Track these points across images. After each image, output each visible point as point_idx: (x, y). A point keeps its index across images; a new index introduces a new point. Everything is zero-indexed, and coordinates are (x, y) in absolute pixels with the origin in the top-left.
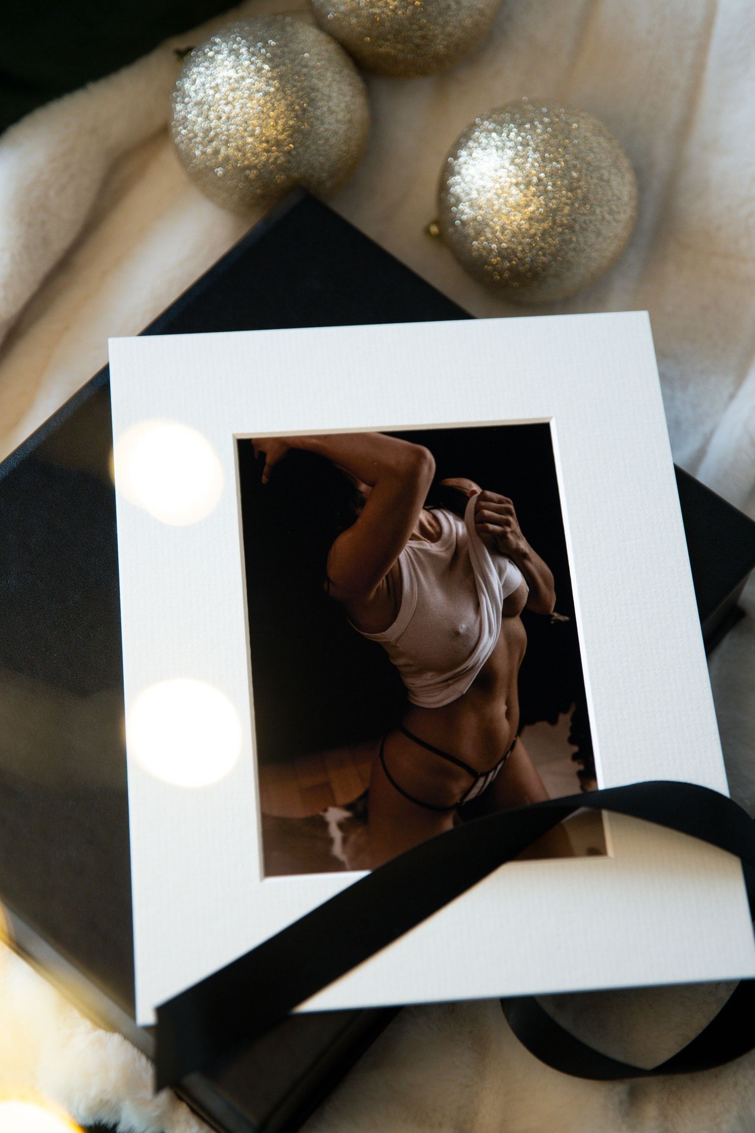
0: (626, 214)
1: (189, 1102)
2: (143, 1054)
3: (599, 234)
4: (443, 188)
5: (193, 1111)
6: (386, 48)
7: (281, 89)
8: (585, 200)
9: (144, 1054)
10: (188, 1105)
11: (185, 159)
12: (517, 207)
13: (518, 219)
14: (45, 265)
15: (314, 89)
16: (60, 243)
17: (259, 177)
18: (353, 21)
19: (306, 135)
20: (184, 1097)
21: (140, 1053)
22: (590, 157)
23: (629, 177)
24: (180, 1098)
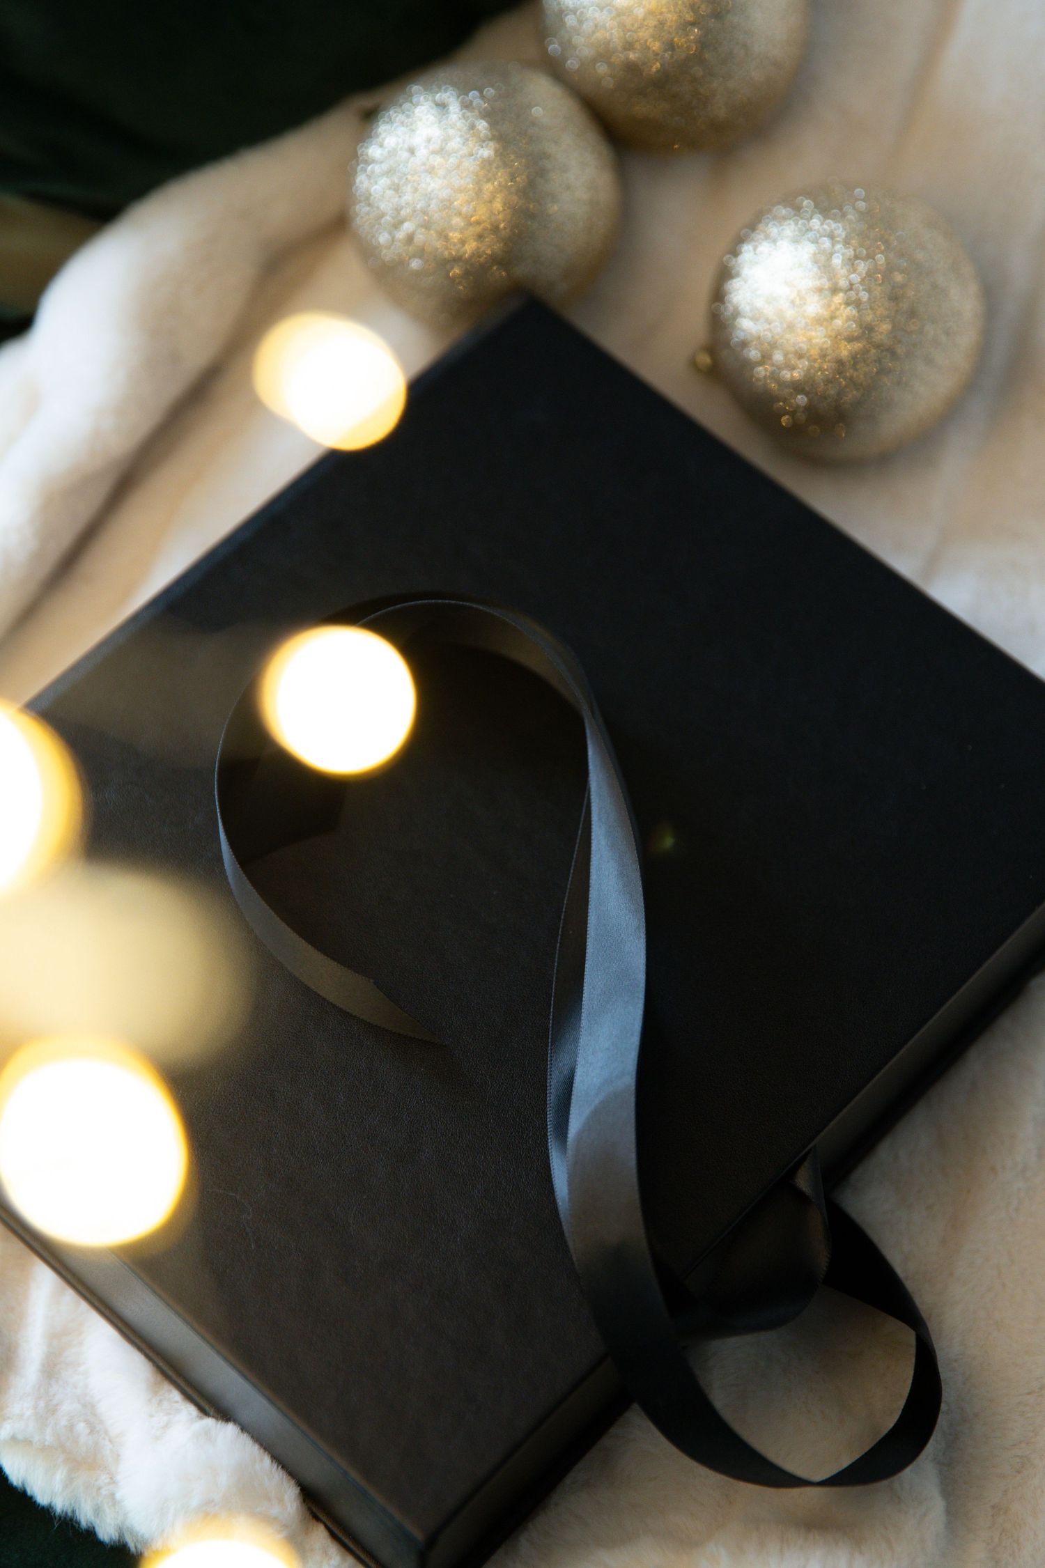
0: (967, 338)
1: (329, 1524)
2: (266, 1453)
3: (929, 361)
4: (718, 295)
5: (333, 1536)
6: (642, 109)
7: (501, 154)
8: (912, 314)
9: (269, 1453)
10: (326, 1527)
11: (368, 252)
12: (819, 321)
13: (820, 337)
14: (173, 389)
15: (545, 156)
16: (196, 358)
17: (467, 273)
18: (601, 68)
19: (531, 216)
20: (321, 1516)
21: (262, 1451)
22: (920, 256)
23: (973, 288)
24: (316, 1518)
